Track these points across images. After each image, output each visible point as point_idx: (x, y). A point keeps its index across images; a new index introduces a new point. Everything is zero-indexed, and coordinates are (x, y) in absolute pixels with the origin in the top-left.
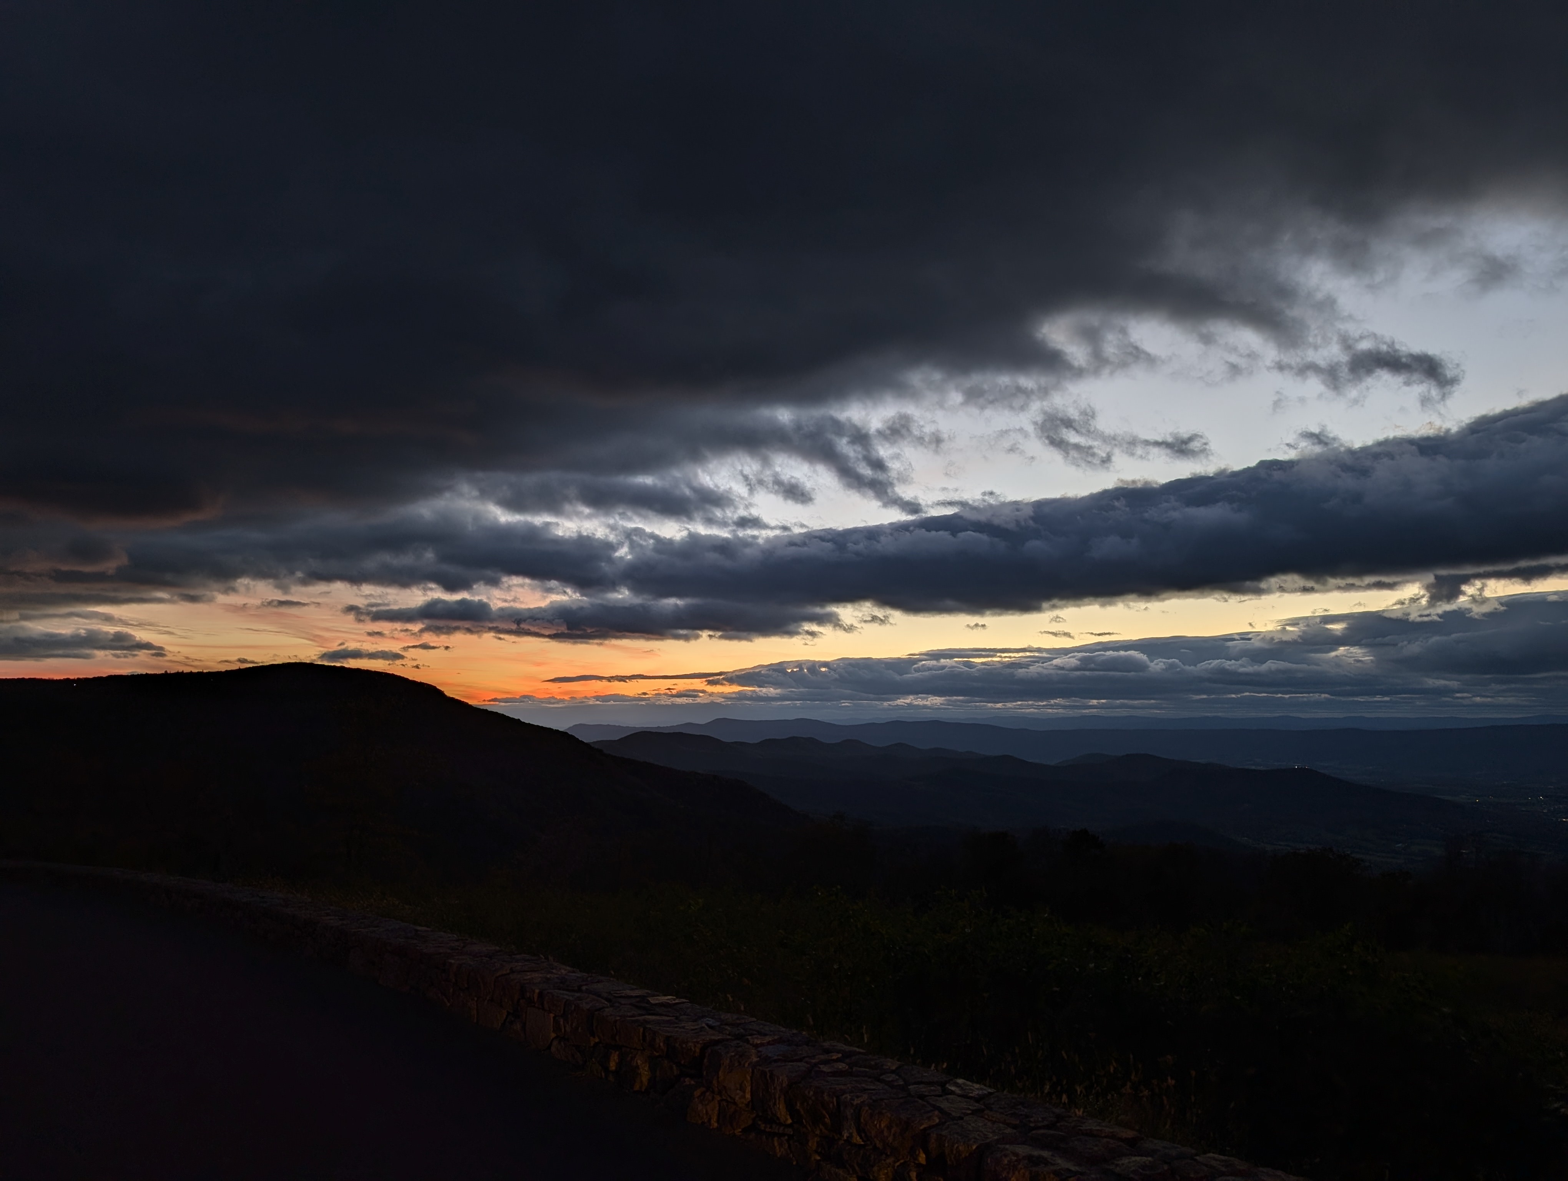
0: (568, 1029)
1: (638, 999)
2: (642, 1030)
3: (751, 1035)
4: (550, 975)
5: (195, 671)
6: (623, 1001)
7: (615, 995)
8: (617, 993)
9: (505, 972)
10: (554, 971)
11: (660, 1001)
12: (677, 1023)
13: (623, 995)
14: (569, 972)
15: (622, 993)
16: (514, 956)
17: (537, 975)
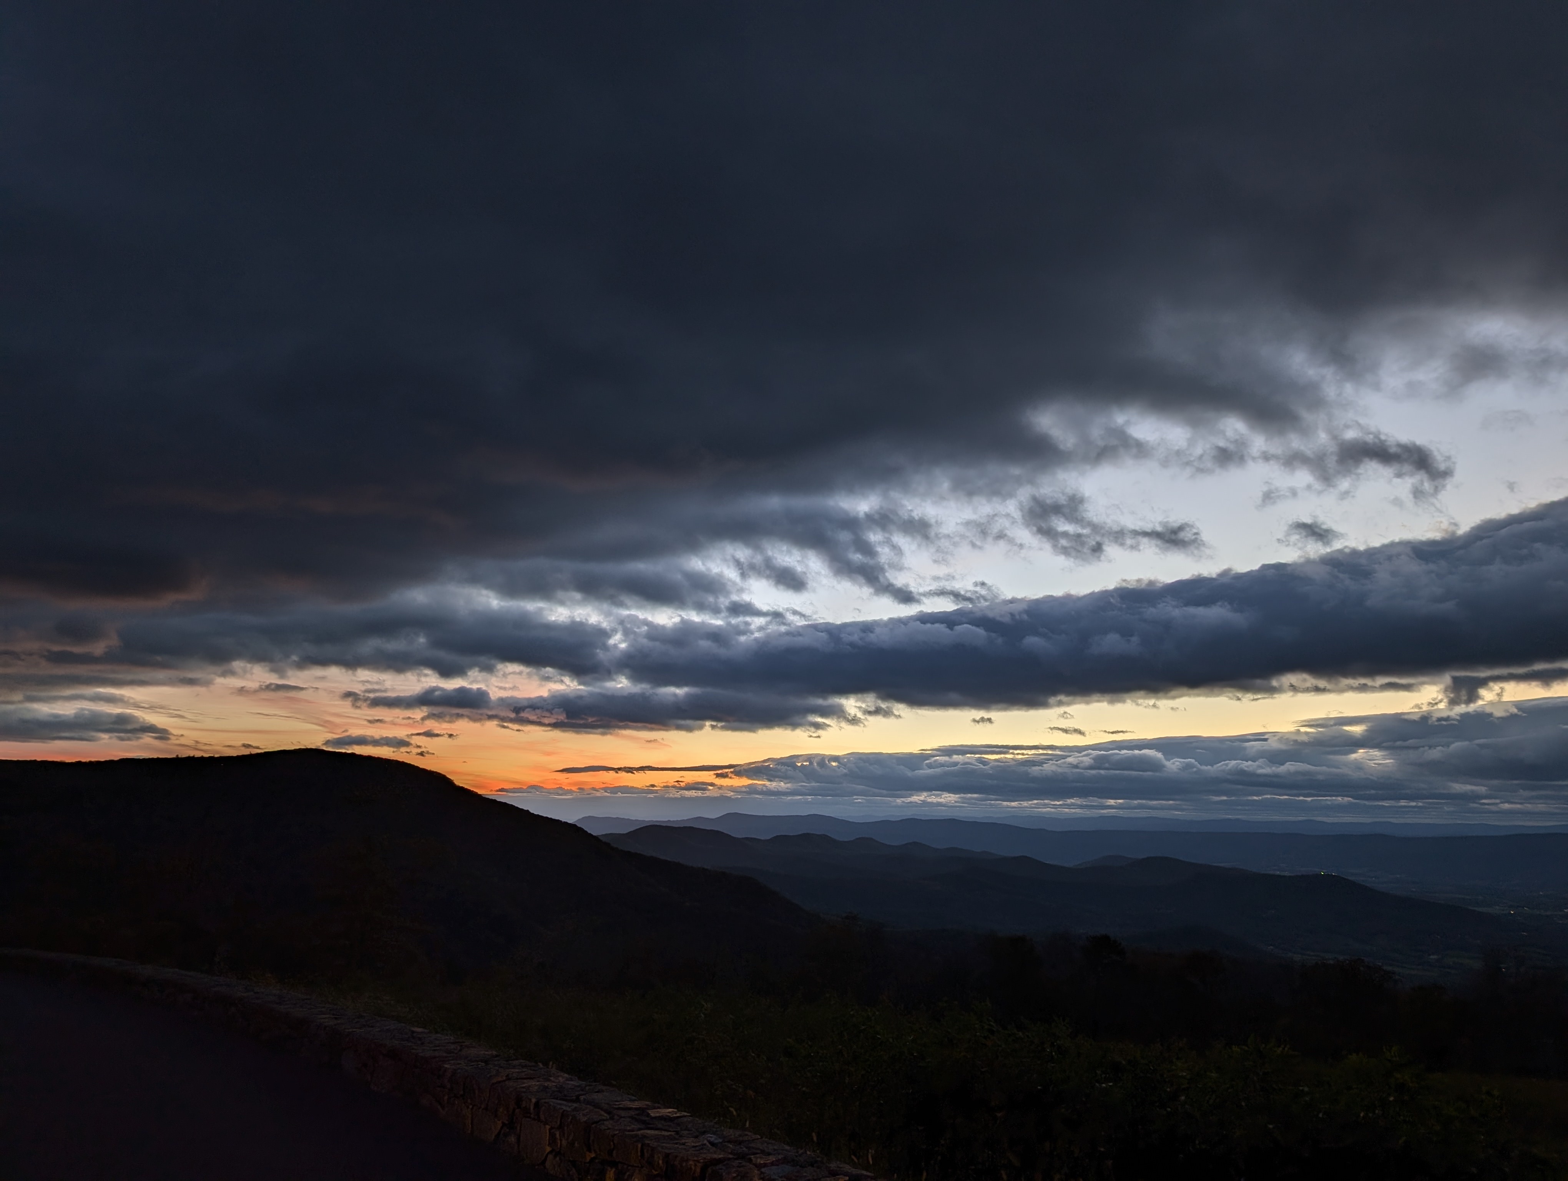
0: (564, 1143)
1: (637, 1112)
2: (640, 1146)
3: (754, 1154)
4: (549, 1083)
5: (206, 755)
6: (623, 1113)
7: (615, 1106)
8: (616, 1105)
9: (500, 1079)
10: (552, 1078)
11: (661, 1115)
12: (677, 1139)
13: (620, 1106)
14: (567, 1080)
15: (621, 1104)
16: (510, 1062)
17: (534, 1083)
